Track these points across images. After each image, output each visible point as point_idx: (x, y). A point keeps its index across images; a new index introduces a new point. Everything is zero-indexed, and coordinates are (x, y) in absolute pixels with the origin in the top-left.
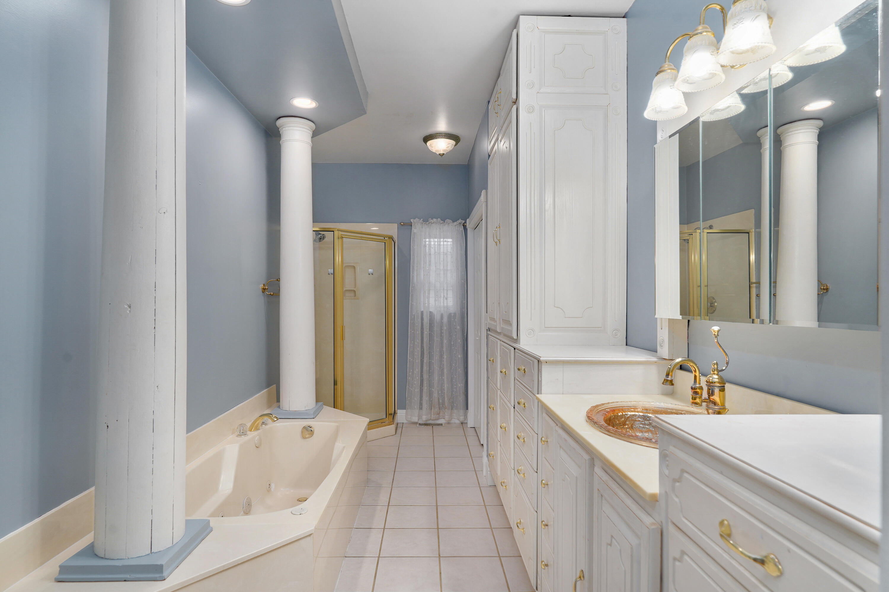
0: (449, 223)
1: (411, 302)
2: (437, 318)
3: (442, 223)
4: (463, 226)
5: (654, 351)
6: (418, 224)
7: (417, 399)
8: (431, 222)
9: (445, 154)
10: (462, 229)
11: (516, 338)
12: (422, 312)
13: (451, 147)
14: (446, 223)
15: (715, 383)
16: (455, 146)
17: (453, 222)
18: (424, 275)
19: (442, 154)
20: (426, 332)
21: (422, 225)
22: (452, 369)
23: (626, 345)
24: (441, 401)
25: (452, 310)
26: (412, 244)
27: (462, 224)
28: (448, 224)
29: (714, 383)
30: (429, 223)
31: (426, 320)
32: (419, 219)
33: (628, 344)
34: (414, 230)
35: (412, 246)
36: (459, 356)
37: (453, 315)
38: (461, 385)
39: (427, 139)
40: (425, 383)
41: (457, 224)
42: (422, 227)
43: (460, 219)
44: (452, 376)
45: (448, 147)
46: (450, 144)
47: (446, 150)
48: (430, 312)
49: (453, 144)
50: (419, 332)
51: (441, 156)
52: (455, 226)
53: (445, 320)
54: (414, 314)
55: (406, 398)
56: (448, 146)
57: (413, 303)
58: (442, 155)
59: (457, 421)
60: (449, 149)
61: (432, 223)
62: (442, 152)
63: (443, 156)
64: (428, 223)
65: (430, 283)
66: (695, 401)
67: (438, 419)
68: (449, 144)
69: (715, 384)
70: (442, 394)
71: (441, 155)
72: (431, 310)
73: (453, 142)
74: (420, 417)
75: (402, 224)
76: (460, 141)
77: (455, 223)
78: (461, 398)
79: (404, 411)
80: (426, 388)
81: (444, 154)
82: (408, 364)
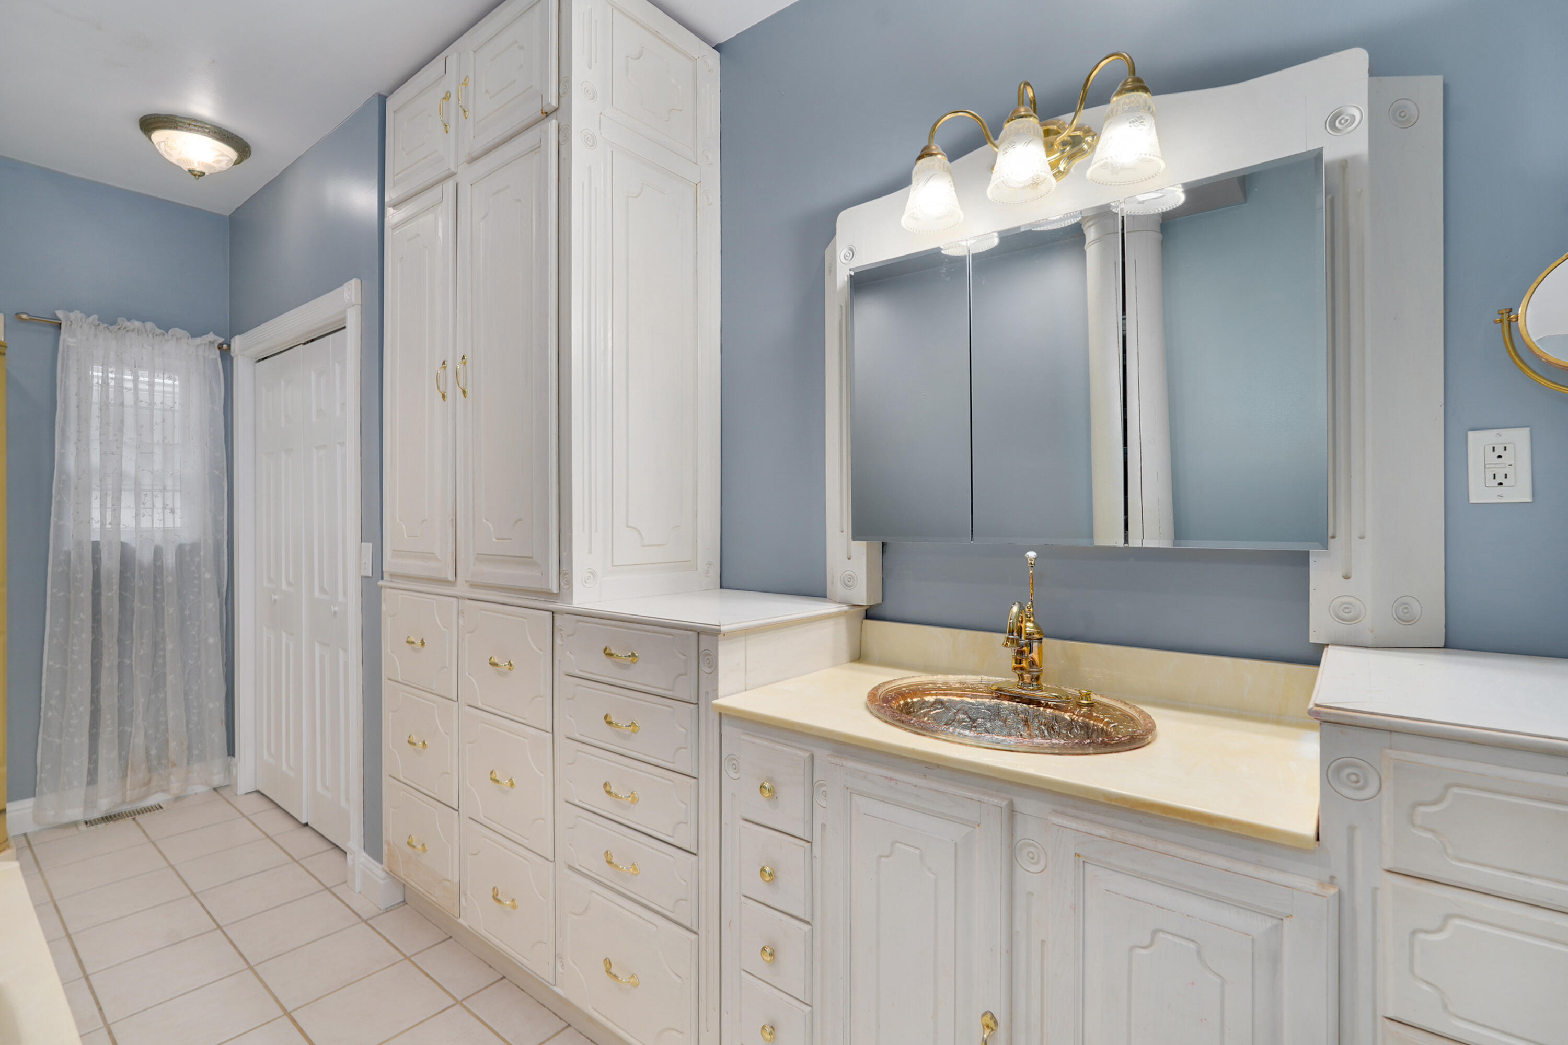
0: (180, 338)
1: (56, 519)
2: (145, 556)
3: (159, 336)
4: (219, 348)
5: (818, 593)
6: (81, 326)
7: (81, 762)
8: (125, 328)
9: (206, 174)
10: (214, 357)
11: (558, 592)
12: (96, 546)
13: (227, 165)
14: (173, 336)
15: (1034, 634)
16: (234, 164)
17: (194, 335)
18: (103, 454)
19: (198, 171)
20: (110, 594)
21: (96, 329)
22: (186, 673)
23: (720, 587)
24: (153, 752)
25: (187, 537)
26: (62, 373)
27: (216, 345)
28: (177, 339)
29: (1032, 634)
30: (119, 329)
31: (111, 563)
32: (83, 315)
33: (724, 585)
34: (67, 339)
35: (62, 379)
36: (211, 641)
37: (187, 548)
38: (217, 706)
39: (150, 124)
40: (109, 717)
41: (205, 342)
42: (96, 336)
43: (211, 333)
44: (187, 688)
45: (219, 162)
46: (228, 156)
47: (214, 167)
48: (123, 545)
49: (231, 160)
50: (86, 595)
51: (195, 175)
52: (197, 346)
53: (170, 560)
54: (65, 548)
55: (36, 767)
56: (221, 158)
57: (61, 522)
58: (199, 176)
59: (200, 789)
60: (220, 168)
61: (128, 331)
62: (198, 168)
63: (200, 178)
64: (116, 327)
65: (121, 474)
66: (1022, 665)
67: (145, 796)
68: (223, 155)
69: (1034, 636)
70: (158, 735)
71: (196, 173)
72: (124, 539)
73: (230, 154)
74: (89, 803)
75: (24, 316)
76: (250, 156)
77: (198, 340)
78: (218, 736)
79: (29, 803)
80: (110, 729)
81: (203, 174)
82: (44, 676)
